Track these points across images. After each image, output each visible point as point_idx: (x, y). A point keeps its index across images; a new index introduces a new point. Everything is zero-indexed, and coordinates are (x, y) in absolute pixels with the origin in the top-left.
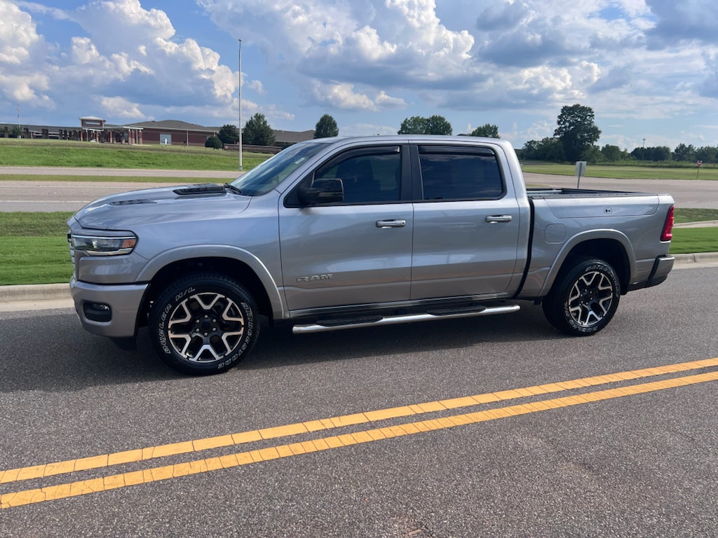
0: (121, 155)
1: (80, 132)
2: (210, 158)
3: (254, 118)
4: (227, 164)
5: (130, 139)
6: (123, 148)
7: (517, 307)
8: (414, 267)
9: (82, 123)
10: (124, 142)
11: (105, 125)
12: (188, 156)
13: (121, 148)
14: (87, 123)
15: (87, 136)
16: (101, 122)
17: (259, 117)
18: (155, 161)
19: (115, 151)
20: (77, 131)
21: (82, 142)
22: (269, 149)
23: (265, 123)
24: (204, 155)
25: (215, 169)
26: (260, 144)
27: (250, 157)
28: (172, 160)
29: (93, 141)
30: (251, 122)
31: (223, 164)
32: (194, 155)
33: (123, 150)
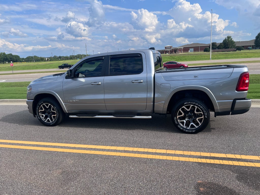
0: (171, 58)
1: (164, 51)
2: (202, 56)
3: (227, 38)
4: (207, 58)
5: (179, 52)
6: (172, 55)
7: (151, 117)
8: (105, 99)
9: (165, 48)
10: (177, 53)
11: (172, 48)
12: (193, 56)
13: (171, 55)
14: (167, 48)
15: (166, 52)
16: (171, 47)
17: (229, 37)
18: (181, 59)
19: (169, 56)
20: (163, 51)
21: (165, 54)
22: (230, 50)
23: (231, 39)
24: (199, 55)
25: (202, 60)
26: (226, 48)
27: (218, 54)
28: (187, 58)
29: (167, 54)
30: (225, 40)
31: (206, 58)
32: (195, 55)
33: (172, 56)
